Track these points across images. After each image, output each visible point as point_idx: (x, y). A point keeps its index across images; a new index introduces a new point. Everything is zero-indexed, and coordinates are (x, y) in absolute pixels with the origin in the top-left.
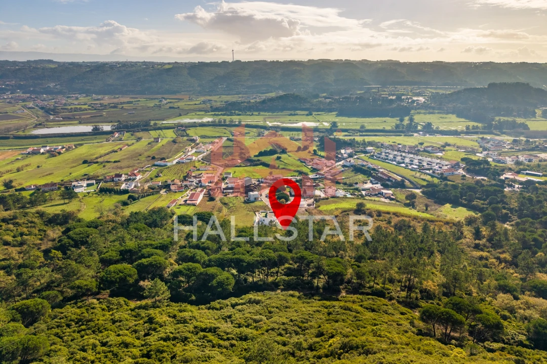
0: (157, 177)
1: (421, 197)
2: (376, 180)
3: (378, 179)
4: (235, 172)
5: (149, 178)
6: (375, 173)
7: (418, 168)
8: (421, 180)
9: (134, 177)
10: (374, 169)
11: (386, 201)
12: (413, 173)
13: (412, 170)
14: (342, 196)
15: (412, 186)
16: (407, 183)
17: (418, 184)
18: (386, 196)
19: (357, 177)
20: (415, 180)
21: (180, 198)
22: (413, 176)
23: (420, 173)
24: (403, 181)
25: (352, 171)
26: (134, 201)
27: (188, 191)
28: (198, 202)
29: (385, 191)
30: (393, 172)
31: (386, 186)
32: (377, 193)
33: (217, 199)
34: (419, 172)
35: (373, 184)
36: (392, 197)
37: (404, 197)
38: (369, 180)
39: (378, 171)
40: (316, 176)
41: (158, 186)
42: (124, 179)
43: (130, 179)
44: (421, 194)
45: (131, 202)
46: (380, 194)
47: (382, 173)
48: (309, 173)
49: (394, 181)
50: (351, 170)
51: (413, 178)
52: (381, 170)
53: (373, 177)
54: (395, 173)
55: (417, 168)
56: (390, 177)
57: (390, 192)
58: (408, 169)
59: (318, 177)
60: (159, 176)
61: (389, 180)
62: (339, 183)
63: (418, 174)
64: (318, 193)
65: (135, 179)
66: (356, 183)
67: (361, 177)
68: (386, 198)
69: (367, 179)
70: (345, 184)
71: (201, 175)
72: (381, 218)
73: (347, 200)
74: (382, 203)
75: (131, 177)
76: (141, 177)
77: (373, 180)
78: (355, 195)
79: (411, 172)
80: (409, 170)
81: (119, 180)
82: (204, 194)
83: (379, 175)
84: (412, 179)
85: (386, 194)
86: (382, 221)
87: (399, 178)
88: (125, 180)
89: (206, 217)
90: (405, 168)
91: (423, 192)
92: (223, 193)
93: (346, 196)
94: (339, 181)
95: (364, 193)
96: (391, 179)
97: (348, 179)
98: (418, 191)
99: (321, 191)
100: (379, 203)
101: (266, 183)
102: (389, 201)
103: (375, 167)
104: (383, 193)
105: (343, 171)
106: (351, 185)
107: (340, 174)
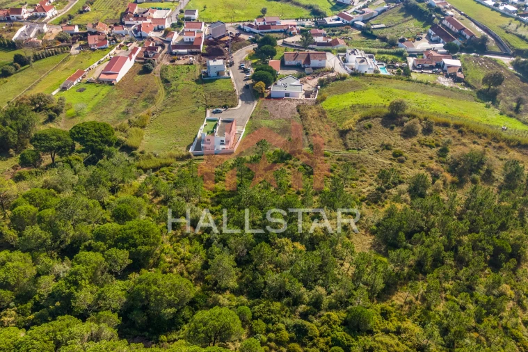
0: (81, 12)
1: (512, 75)
2: (437, 34)
3: (441, 33)
4: (205, 7)
5: (66, 17)
6: (439, 18)
7: (516, 12)
8: (517, 39)
9: (42, 14)
10: (438, 10)
11: (447, 85)
12: (505, 21)
13: (505, 14)
14: (370, 72)
15: (498, 50)
16: (491, 44)
17: (511, 46)
18: (448, 73)
19: (405, 25)
20: (508, 37)
21: (96, 64)
22: (503, 28)
23: (518, 22)
24: (484, 39)
25: (401, 11)
26: (22, 65)
27: (115, 49)
28: (119, 78)
29: (448, 62)
30: (469, 18)
31: (451, 51)
32: (434, 64)
33: (157, 69)
34: (517, 19)
35: (431, 42)
36: (460, 75)
37: (482, 77)
38: (425, 31)
39: (444, 14)
40: (338, 19)
41: (72, 35)
42: (26, 16)
43: (36, 17)
44: (511, 69)
45: (17, 68)
46: (439, 68)
47: (451, 19)
48: (329, 12)
49: (468, 37)
50: (399, 8)
51: (503, 32)
52: (450, 13)
53: (434, 27)
54: (473, 21)
55: (513, 12)
56: (464, 29)
57: (457, 63)
58: (498, 11)
59: (340, 22)
60: (86, 11)
61: (459, 35)
62: (374, 37)
63: (515, 24)
64: (332, 61)
65: (44, 17)
66: (402, 41)
67: (413, 25)
68: (447, 76)
69: (422, 30)
70: (383, 39)
71: (147, 13)
72: (430, 138)
73: (379, 81)
74: (438, 90)
75: (38, 14)
76: (56, 12)
77: (433, 33)
78: (395, 68)
79: (503, 19)
80: (499, 14)
81: (18, 18)
82: (137, 58)
83: (445, 22)
84: (501, 34)
85: (449, 67)
86: (431, 147)
87: (479, 32)
88: (29, 18)
89: (89, 137)
90: (493, 10)
91: (516, 65)
92: (171, 54)
93: (377, 72)
94: (375, 32)
95: (411, 61)
96: (464, 33)
97: (390, 29)
98: (506, 61)
99: (338, 56)
100: (435, 89)
101: (250, 33)
102: (452, 85)
103: (441, 6)
104: (444, 64)
105: (384, 11)
106: (392, 44)
107: (379, 17)
